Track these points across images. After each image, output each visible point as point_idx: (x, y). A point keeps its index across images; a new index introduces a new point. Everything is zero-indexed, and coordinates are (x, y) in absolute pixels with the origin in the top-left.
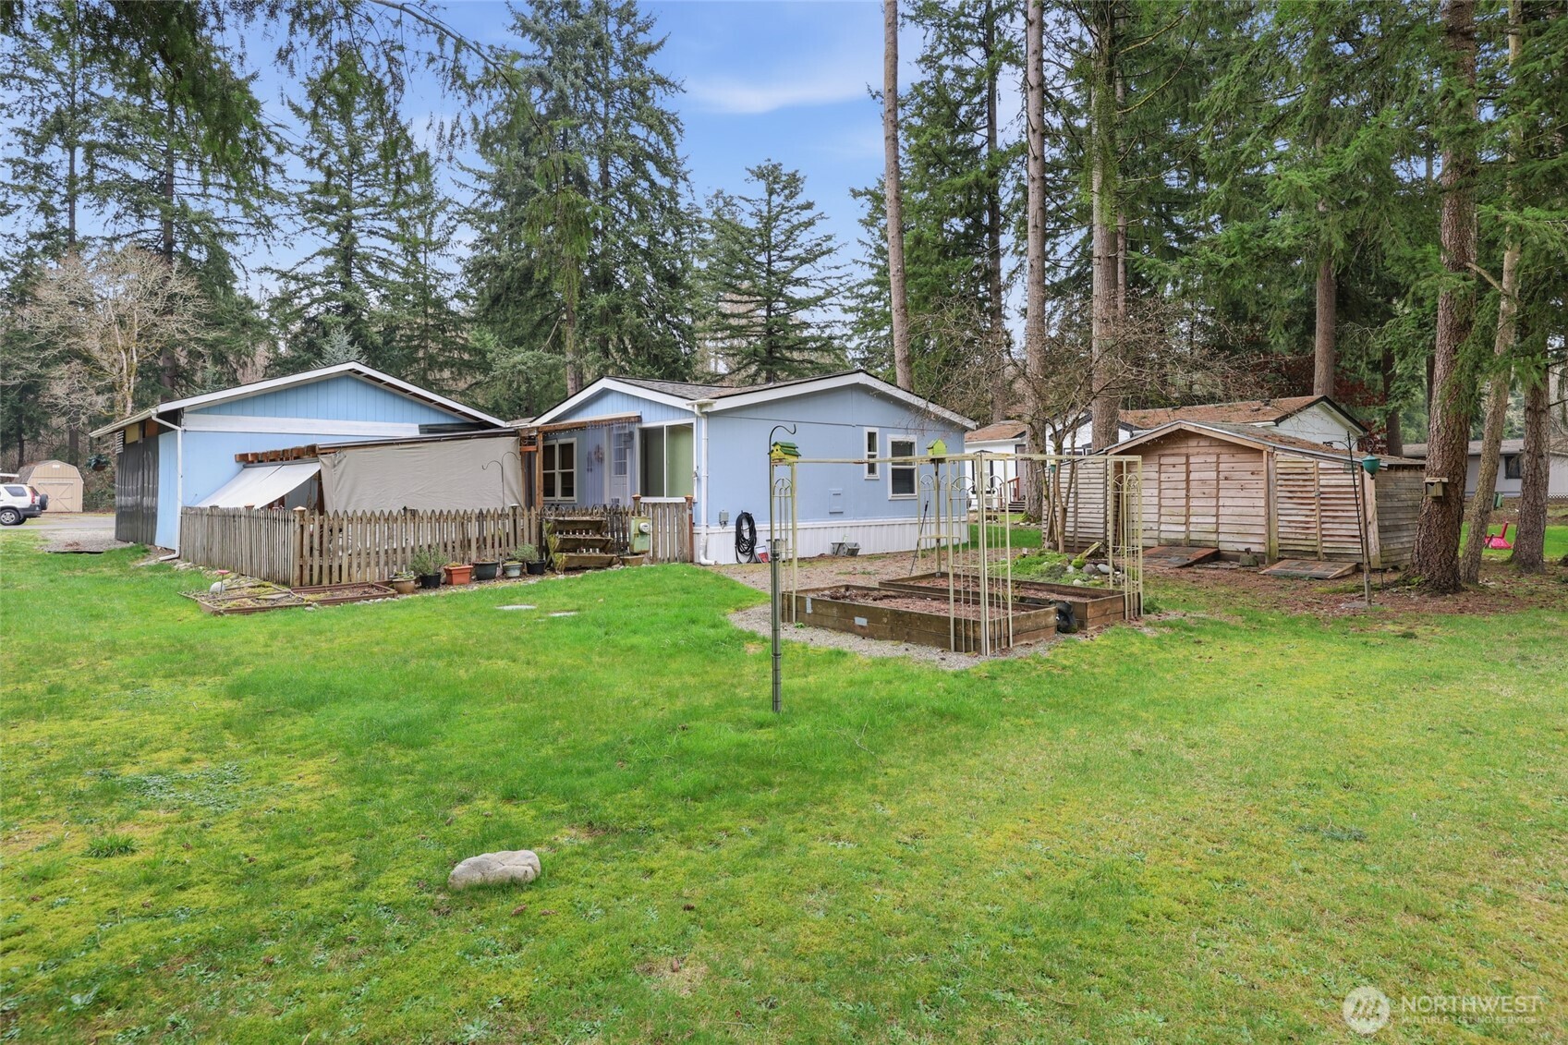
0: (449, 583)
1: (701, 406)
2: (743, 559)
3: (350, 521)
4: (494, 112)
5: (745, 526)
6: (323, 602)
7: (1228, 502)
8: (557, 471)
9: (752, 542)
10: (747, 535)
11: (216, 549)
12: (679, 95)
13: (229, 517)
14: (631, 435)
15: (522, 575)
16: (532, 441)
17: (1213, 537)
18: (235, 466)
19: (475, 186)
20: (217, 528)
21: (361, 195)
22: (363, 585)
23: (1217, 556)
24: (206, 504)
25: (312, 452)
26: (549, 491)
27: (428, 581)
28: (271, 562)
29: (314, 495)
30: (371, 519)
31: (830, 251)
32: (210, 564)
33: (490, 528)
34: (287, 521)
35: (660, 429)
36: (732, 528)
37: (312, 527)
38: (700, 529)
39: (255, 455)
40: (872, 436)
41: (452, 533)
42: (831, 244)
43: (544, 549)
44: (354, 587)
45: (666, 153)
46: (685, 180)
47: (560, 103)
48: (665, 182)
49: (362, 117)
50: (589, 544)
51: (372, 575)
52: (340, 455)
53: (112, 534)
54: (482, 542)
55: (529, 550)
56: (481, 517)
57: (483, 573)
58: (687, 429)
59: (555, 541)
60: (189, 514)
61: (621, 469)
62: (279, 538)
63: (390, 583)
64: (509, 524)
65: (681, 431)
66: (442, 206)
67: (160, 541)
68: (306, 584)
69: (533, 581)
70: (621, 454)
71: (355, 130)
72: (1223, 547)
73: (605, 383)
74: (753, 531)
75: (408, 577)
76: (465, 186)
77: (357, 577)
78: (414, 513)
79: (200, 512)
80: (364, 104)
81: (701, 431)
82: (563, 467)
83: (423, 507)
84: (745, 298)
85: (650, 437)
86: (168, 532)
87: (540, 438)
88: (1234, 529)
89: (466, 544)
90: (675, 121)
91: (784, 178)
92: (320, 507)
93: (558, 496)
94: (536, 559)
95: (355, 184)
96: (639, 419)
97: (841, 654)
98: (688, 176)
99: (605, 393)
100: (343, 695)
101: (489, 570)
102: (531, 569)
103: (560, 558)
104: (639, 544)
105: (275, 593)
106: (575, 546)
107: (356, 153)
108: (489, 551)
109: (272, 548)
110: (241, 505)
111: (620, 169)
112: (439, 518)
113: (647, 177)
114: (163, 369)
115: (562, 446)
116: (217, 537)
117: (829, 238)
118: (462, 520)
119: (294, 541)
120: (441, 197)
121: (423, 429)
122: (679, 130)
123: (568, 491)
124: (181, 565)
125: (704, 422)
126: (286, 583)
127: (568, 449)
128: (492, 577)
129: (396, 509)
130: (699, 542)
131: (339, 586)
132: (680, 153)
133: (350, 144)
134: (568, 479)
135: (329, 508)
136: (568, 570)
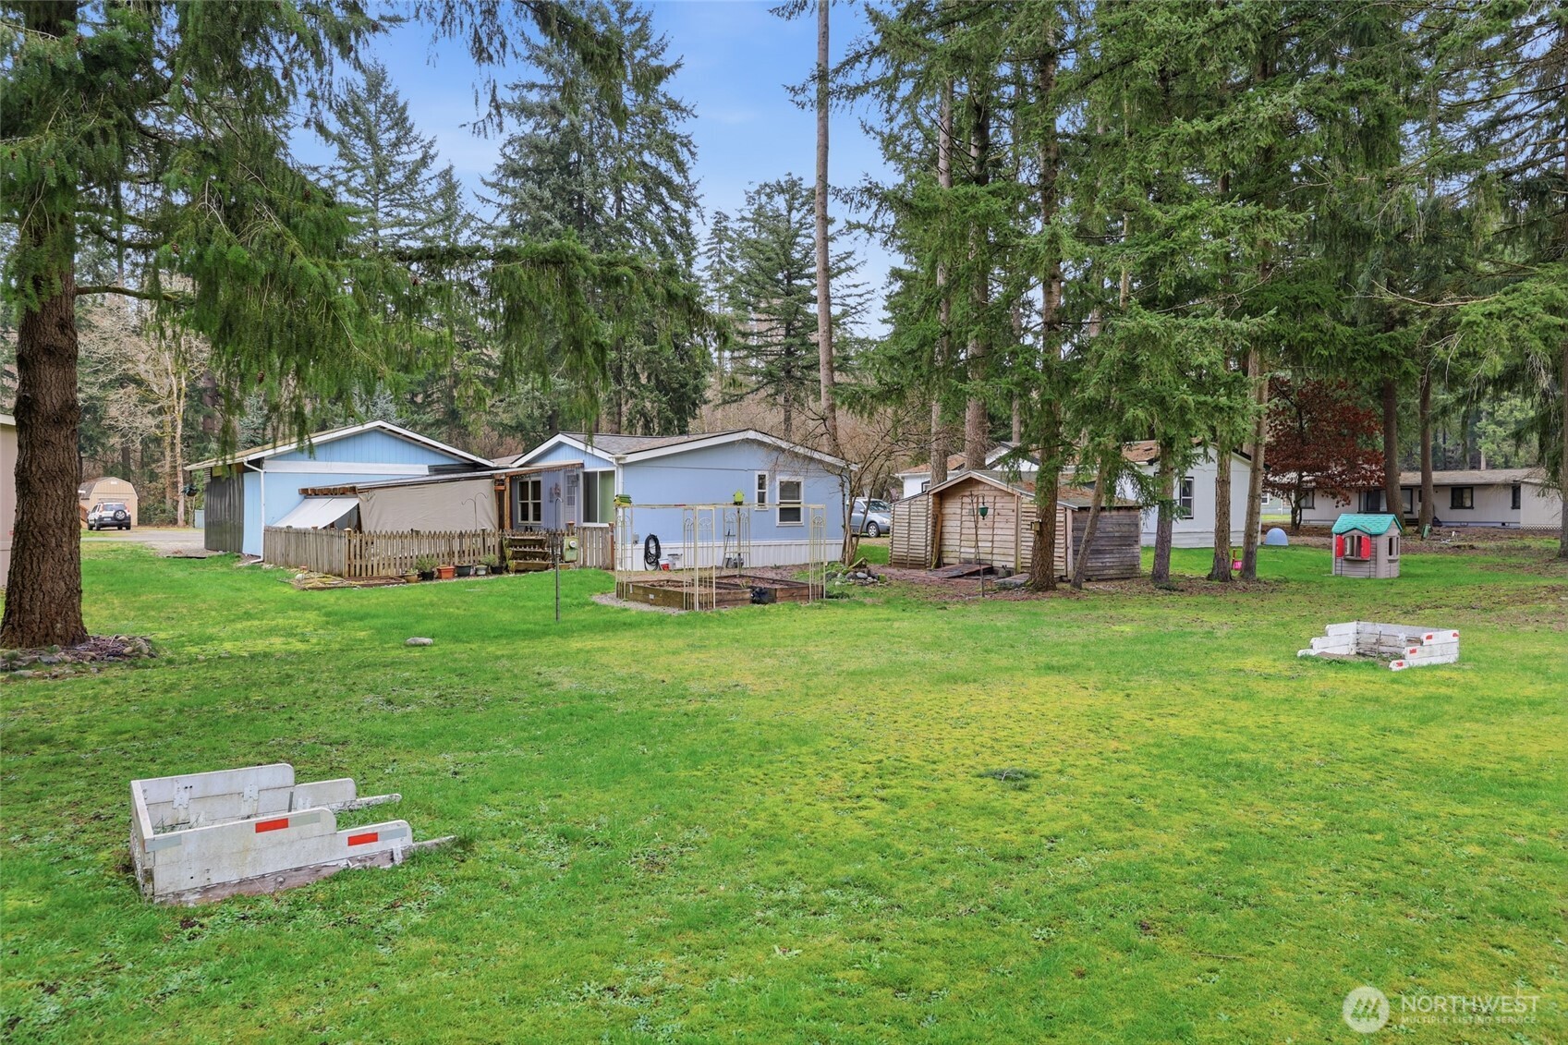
0: (439, 577)
1: (618, 459)
2: (650, 568)
3: (378, 537)
4: (510, 143)
5: (652, 544)
6: (363, 586)
7: (999, 532)
8: (530, 501)
9: (658, 555)
10: (653, 551)
11: (292, 555)
12: (690, 120)
13: (301, 534)
14: (578, 476)
15: (487, 574)
16: (501, 482)
17: (990, 557)
18: (298, 497)
19: (499, 200)
20: (293, 541)
21: (387, 214)
22: (387, 577)
23: (991, 570)
24: (284, 525)
25: (353, 491)
26: (525, 517)
27: (426, 576)
28: (330, 563)
29: (354, 521)
30: (391, 536)
31: (850, 269)
32: (288, 565)
33: (467, 542)
34: (340, 537)
35: (595, 473)
36: (642, 546)
37: (356, 541)
38: (619, 546)
39: (313, 490)
40: (762, 478)
41: (443, 547)
42: (850, 262)
43: (503, 558)
44: (381, 578)
45: (677, 179)
46: (696, 205)
47: (572, 136)
48: (676, 206)
49: (387, 136)
50: (534, 555)
51: (392, 572)
52: (371, 493)
53: (202, 544)
54: (462, 553)
55: (493, 558)
56: (461, 535)
57: (461, 572)
58: (612, 473)
59: (509, 552)
60: (269, 532)
61: (571, 501)
62: (336, 547)
63: (402, 577)
64: (480, 540)
65: (608, 475)
66: (465, 224)
67: (247, 550)
68: (352, 575)
69: (492, 577)
70: (570, 491)
71: (381, 149)
72: (996, 564)
73: (559, 438)
74: (658, 547)
75: (414, 573)
76: (489, 201)
77: (383, 573)
78: (417, 532)
79: (279, 531)
80: (388, 123)
81: (619, 476)
82: (534, 498)
83: (424, 529)
84: (764, 317)
85: (589, 478)
86: (253, 542)
87: (508, 480)
88: (1002, 551)
89: (451, 554)
90: (687, 144)
91: (804, 193)
92: (359, 527)
93: (531, 520)
94: (497, 563)
95: (381, 204)
96: (582, 465)
97: (626, 610)
98: (698, 202)
99: (560, 445)
100: (376, 616)
101: (466, 570)
102: (495, 570)
103: (512, 564)
104: (569, 556)
105: (337, 581)
106: (525, 556)
107: (381, 174)
108: (466, 558)
109: (331, 554)
110: (309, 526)
111: (634, 194)
112: (433, 536)
113: (661, 202)
114: (205, 390)
115: (534, 483)
116: (293, 547)
117: (849, 255)
118: (449, 537)
119: (345, 549)
120: (463, 213)
121: (430, 468)
122: (693, 154)
123: (537, 517)
124: (266, 566)
125: (620, 470)
126: (340, 575)
127: (537, 485)
128: (468, 575)
129: (407, 530)
130: (618, 554)
131: (372, 578)
132: (693, 177)
133: (376, 165)
134: (537, 507)
135: (364, 528)
136: (517, 571)
